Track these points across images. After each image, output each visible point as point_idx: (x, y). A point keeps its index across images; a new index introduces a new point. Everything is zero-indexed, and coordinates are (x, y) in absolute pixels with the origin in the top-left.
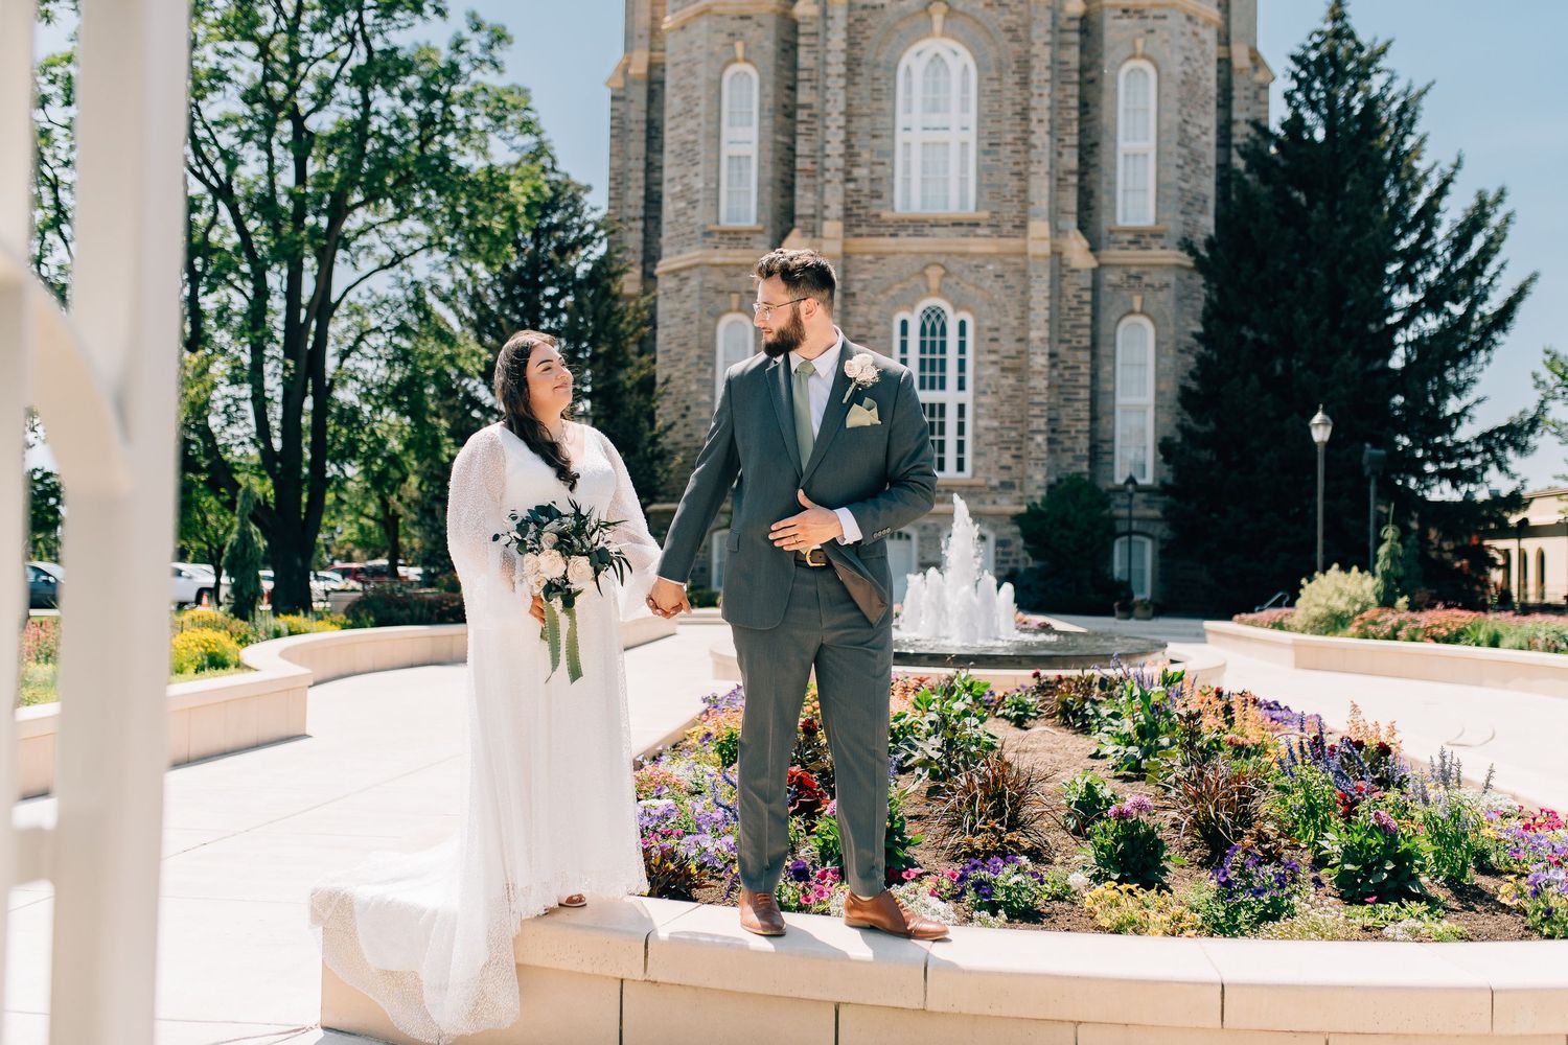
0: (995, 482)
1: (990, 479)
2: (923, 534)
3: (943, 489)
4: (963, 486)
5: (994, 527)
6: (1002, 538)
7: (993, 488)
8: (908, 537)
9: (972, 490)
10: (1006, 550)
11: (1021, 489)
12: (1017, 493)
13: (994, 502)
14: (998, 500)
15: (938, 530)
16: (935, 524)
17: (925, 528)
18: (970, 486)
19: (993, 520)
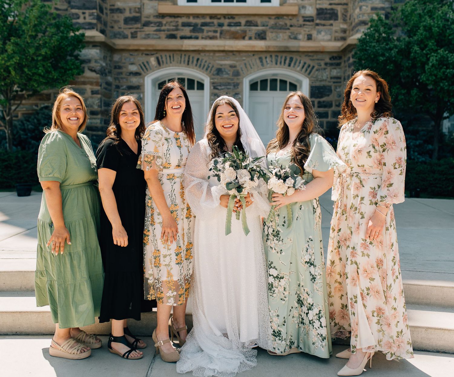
0: (310, 11)
1: (304, 7)
2: (218, 79)
3: (243, 21)
4: (269, 16)
5: (308, 71)
6: (318, 84)
7: (308, 19)
8: (201, 86)
9: (281, 22)
10: (324, 99)
11: (345, 20)
12: (339, 25)
13: (310, 37)
14: (314, 33)
15: (237, 74)
16: (231, 66)
17: (219, 71)
18: (279, 16)
19: (308, 62)
